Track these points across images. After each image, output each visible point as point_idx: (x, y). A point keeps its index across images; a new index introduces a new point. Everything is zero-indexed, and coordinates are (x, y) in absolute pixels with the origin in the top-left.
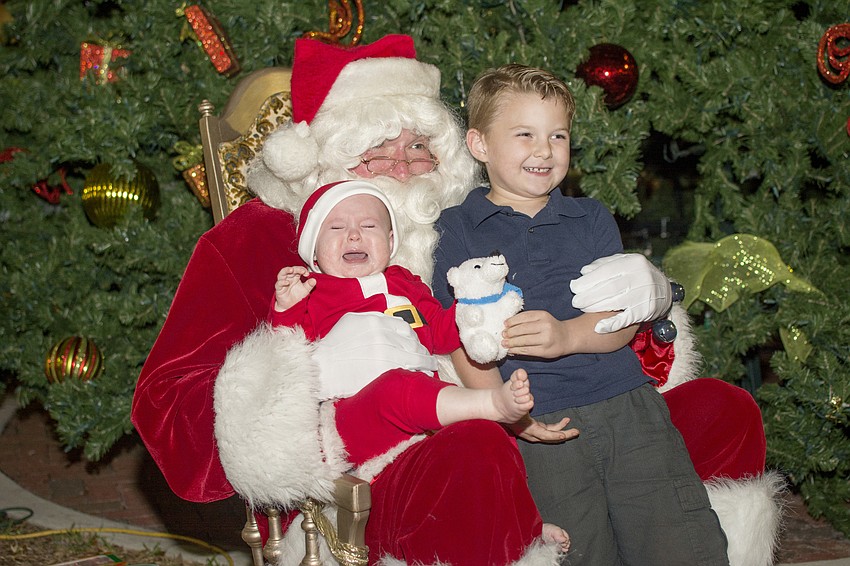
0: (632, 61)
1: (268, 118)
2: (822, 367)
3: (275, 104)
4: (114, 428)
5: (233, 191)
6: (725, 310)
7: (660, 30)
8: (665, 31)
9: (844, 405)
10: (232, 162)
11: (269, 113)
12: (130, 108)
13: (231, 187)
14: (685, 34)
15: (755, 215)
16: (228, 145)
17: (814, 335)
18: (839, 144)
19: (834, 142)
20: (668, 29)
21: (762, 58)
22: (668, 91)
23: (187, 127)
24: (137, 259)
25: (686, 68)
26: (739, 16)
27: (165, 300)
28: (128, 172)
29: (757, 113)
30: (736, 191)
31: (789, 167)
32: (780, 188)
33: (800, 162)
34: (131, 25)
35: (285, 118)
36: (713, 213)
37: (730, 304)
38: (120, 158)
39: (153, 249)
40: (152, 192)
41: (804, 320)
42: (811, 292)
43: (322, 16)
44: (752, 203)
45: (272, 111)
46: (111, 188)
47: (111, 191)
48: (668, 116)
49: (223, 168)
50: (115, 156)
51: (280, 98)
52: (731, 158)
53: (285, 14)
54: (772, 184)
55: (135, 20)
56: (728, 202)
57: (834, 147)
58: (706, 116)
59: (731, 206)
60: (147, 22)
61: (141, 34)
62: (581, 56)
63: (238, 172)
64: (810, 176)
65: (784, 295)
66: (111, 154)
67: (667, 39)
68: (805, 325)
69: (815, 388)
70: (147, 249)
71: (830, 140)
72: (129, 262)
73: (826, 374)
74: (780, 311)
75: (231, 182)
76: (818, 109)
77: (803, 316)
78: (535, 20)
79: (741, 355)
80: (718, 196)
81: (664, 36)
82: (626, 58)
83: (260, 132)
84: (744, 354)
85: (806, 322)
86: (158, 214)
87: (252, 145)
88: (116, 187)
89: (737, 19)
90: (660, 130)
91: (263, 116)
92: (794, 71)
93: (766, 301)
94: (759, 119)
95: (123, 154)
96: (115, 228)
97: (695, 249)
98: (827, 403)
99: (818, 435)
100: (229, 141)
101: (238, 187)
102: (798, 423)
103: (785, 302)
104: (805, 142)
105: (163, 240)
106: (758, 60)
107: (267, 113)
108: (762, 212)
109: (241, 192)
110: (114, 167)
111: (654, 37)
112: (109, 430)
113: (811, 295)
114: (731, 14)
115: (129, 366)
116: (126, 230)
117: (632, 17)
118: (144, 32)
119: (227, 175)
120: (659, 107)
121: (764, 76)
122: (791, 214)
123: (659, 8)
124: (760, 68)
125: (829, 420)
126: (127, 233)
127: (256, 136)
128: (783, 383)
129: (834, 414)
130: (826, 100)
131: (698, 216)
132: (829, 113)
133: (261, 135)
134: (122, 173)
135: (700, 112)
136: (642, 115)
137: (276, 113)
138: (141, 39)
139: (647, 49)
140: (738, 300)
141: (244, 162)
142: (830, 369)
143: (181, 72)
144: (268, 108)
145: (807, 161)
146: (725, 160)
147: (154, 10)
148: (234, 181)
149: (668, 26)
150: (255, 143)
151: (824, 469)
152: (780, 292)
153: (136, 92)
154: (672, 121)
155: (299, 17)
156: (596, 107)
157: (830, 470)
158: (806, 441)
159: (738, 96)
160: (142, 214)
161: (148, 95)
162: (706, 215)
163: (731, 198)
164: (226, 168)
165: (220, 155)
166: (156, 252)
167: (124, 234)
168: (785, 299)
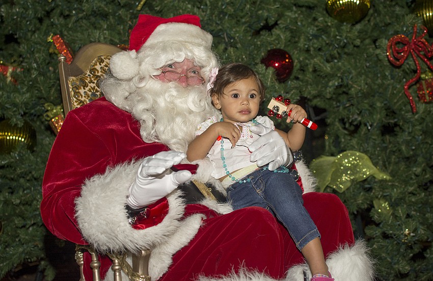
0: (290, 58)
1: (96, 67)
2: (399, 215)
3: (100, 61)
4: (7, 262)
5: (76, 102)
6: (344, 192)
7: (304, 46)
8: (306, 46)
9: (412, 234)
10: (75, 87)
11: (97, 65)
12: (21, 91)
13: (75, 99)
14: (317, 47)
15: (358, 143)
16: (74, 78)
17: (393, 200)
18: (400, 103)
19: (398, 101)
20: (308, 45)
21: (358, 61)
22: (309, 76)
23: (52, 98)
24: (23, 170)
25: (318, 62)
26: (345, 35)
27: (38, 191)
28: (19, 122)
29: (357, 85)
30: (346, 134)
31: (375, 117)
32: (370, 123)
33: (380, 114)
34: (23, 50)
35: (105, 68)
36: (335, 147)
37: (346, 188)
38: (15, 115)
39: (32, 166)
40: (32, 135)
41: (386, 193)
42: (390, 180)
43: (125, 39)
44: (356, 138)
45: (98, 64)
46: (9, 134)
47: (10, 136)
48: (310, 89)
49: (71, 90)
50: (12, 114)
51: (103, 58)
52: (343, 116)
53: (105, 36)
54: (366, 121)
55: (26, 47)
56: (343, 140)
57: (398, 104)
58: (329, 90)
59: (344, 142)
60: (32, 48)
61: (28, 55)
62: (263, 54)
63: (79, 92)
64: (386, 121)
65: (375, 182)
66: (10, 113)
67: (308, 51)
68: (387, 195)
69: (395, 226)
70: (29, 165)
71: (395, 101)
72: (19, 171)
73: (401, 219)
74: (373, 191)
75: (75, 97)
76: (389, 85)
77: (387, 191)
78: (238, 40)
79: (354, 214)
80: (337, 137)
81: (306, 49)
82: (287, 56)
83: (91, 73)
84: (355, 212)
85: (388, 194)
86: (35, 149)
87: (87, 80)
88: (13, 134)
89: (344, 37)
90: (306, 96)
91: (93, 66)
92: (375, 69)
93: (366, 185)
94: (358, 88)
95: (17, 113)
96: (11, 153)
97: (326, 159)
98: (402, 234)
99: (398, 254)
100: (74, 76)
101: (79, 100)
102: (387, 247)
103: (376, 186)
104: (382, 103)
105: (37, 161)
106: (355, 62)
107: (96, 64)
108: (361, 142)
109: (80, 103)
110: (12, 119)
111: (300, 49)
112: (5, 264)
113: (390, 181)
114: (341, 34)
115: (17, 227)
116: (17, 153)
117: (289, 39)
118: (30, 54)
119: (73, 93)
120: (304, 84)
121: (359, 70)
122: (377, 142)
123: (303, 34)
124: (357, 65)
125: (404, 243)
126: (18, 155)
127: (89, 75)
128: (377, 225)
129: (406, 240)
130: (392, 81)
131: (327, 148)
132: (394, 88)
133: (92, 75)
134: (16, 123)
135: (327, 87)
136: (296, 88)
137: (101, 65)
138: (28, 58)
139: (298, 55)
140: (351, 186)
141: (82, 87)
142: (403, 215)
143: (49, 71)
144: (96, 62)
145: (384, 112)
146: (340, 117)
147: (36, 40)
148: (77, 96)
149: (308, 44)
150: (89, 79)
151: (403, 272)
152: (373, 181)
153: (25, 81)
154: (312, 92)
155: (113, 39)
156: (271, 79)
157: (406, 273)
158: (392, 259)
159: (346, 76)
160: (26, 147)
161: (31, 81)
162: (332, 147)
163: (344, 138)
164: (72, 90)
165: (70, 83)
166: (33, 167)
167: (16, 155)
168: (375, 184)
